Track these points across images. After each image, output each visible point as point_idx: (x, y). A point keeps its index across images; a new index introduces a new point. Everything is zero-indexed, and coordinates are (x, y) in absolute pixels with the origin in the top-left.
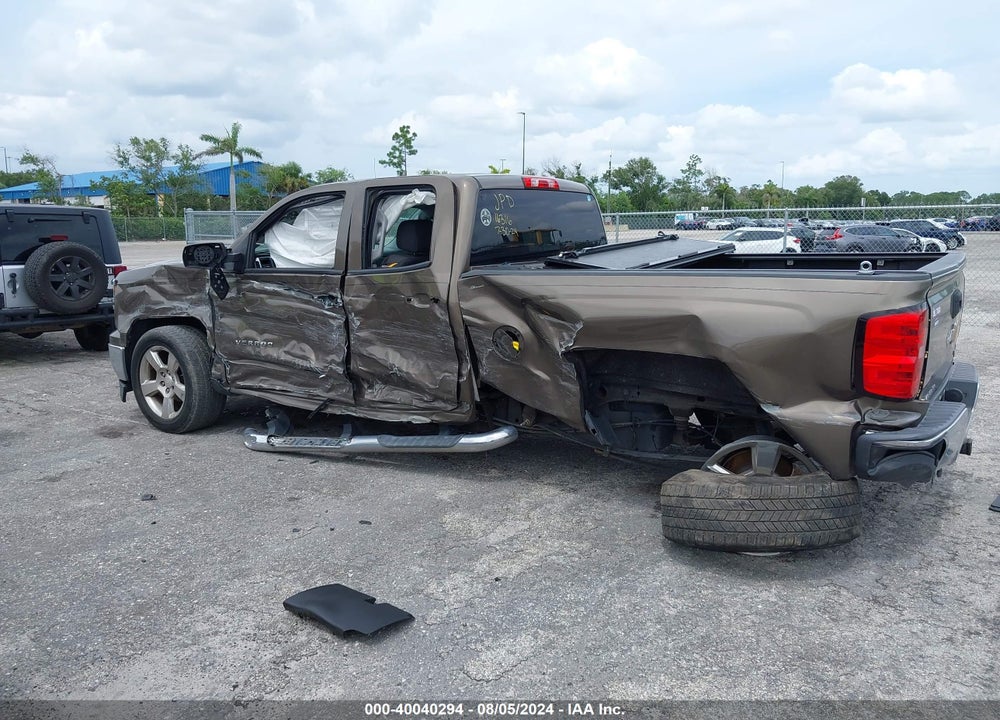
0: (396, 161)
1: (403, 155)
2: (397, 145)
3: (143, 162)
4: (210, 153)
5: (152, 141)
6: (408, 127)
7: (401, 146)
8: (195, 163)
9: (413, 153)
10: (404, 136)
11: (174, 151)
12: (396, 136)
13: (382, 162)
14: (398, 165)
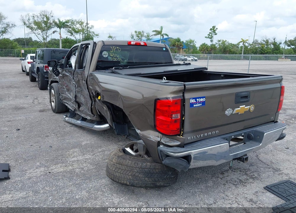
0: (210, 37)
1: (212, 35)
2: (211, 32)
3: (137, 38)
4: (155, 35)
5: (140, 32)
6: (215, 26)
7: (212, 32)
8: (150, 38)
9: (216, 34)
10: (213, 29)
11: (145, 34)
12: (211, 29)
13: (206, 37)
14: (211, 38)
